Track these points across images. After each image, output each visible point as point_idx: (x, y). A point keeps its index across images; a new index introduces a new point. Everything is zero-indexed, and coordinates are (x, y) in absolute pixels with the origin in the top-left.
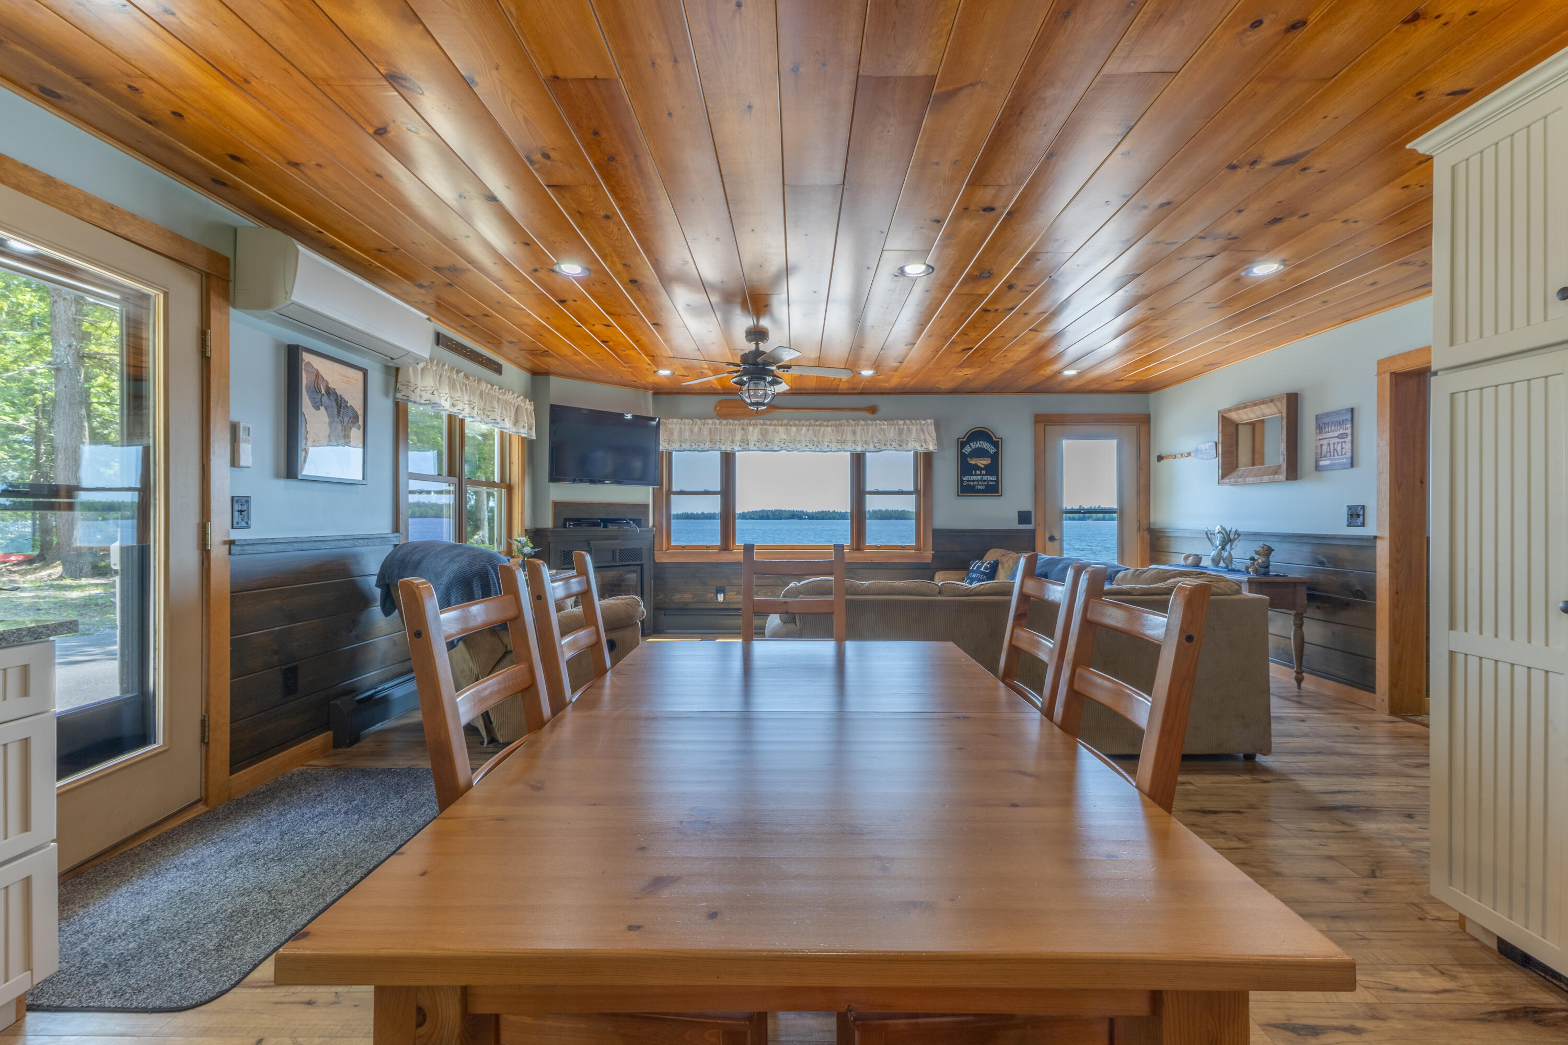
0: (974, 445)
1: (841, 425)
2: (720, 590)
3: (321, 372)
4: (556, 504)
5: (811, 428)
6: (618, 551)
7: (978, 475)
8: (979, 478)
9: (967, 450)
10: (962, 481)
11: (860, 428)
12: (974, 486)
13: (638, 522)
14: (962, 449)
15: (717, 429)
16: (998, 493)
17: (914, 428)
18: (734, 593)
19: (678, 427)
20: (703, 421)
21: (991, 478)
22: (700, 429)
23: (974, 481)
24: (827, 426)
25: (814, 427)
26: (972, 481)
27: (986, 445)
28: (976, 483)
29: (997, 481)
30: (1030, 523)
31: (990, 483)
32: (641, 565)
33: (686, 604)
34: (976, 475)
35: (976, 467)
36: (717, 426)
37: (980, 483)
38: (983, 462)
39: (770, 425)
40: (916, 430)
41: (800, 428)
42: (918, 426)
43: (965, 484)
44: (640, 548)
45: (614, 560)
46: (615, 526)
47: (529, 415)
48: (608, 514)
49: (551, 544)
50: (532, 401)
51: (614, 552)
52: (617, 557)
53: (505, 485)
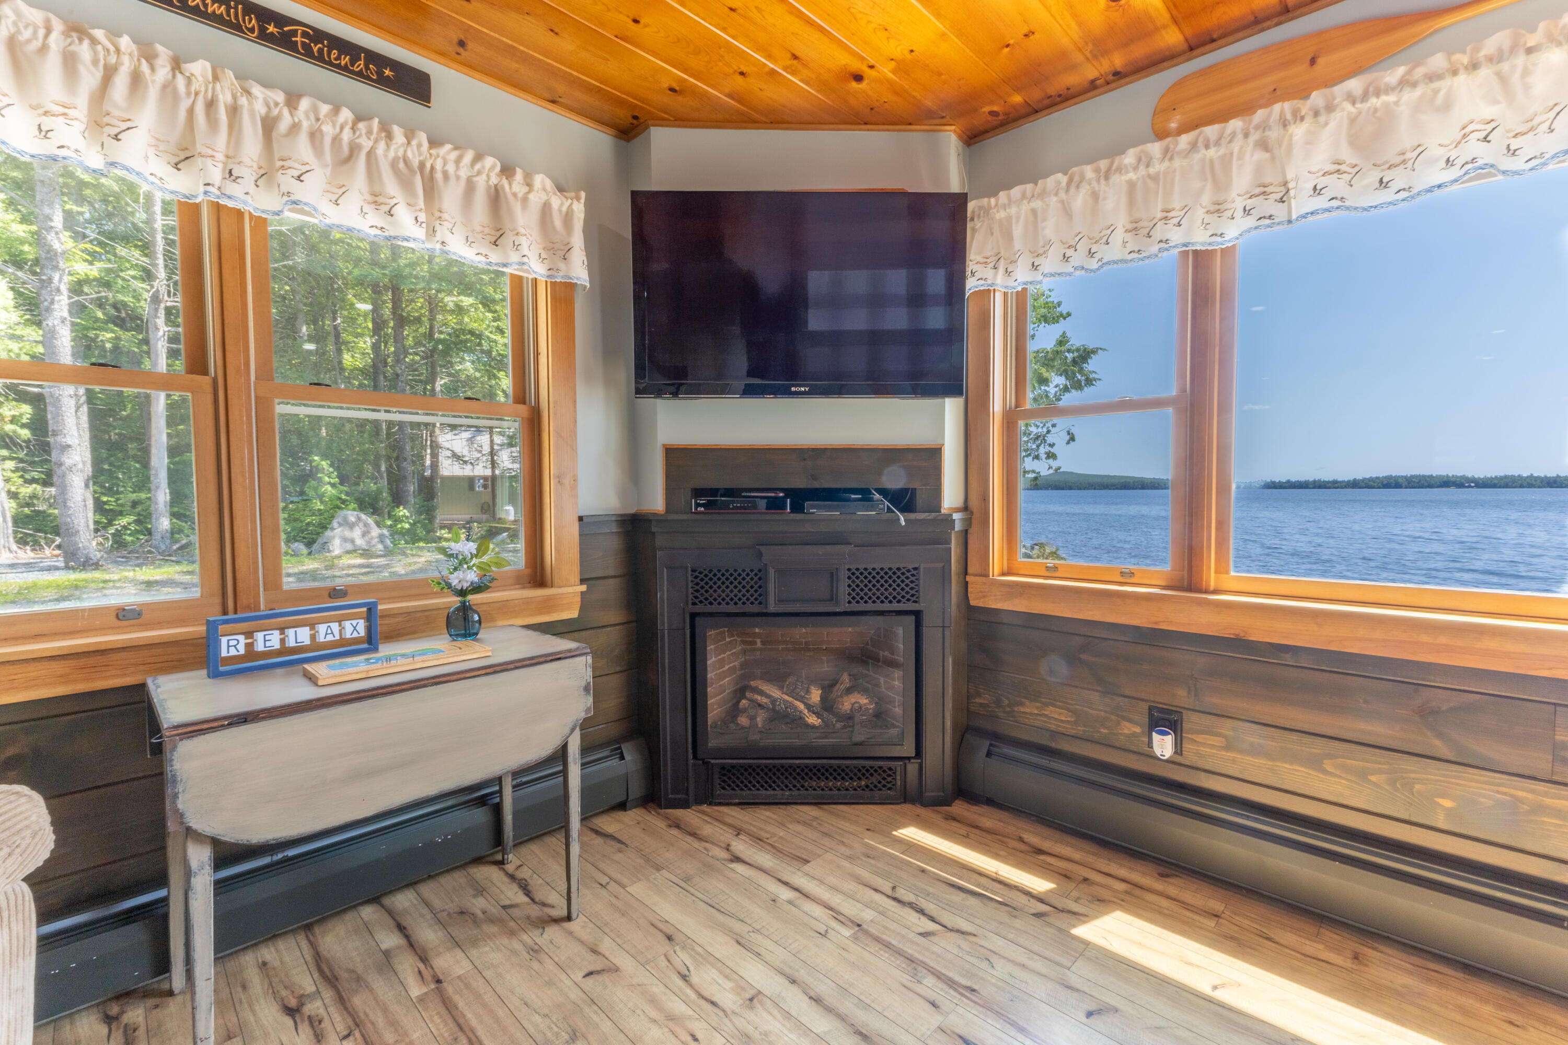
4: (671, 453)
6: (844, 574)
15: (1155, 178)
18: (1216, 741)
19: (1025, 207)
20: (1103, 164)
22: (1095, 195)
32: (917, 614)
33: (1055, 734)
36: (1160, 166)
44: (910, 567)
45: (833, 598)
46: (829, 508)
47: (558, 223)
48: (814, 477)
49: (659, 553)
50: (577, 191)
51: (833, 576)
52: (843, 589)
53: (523, 410)
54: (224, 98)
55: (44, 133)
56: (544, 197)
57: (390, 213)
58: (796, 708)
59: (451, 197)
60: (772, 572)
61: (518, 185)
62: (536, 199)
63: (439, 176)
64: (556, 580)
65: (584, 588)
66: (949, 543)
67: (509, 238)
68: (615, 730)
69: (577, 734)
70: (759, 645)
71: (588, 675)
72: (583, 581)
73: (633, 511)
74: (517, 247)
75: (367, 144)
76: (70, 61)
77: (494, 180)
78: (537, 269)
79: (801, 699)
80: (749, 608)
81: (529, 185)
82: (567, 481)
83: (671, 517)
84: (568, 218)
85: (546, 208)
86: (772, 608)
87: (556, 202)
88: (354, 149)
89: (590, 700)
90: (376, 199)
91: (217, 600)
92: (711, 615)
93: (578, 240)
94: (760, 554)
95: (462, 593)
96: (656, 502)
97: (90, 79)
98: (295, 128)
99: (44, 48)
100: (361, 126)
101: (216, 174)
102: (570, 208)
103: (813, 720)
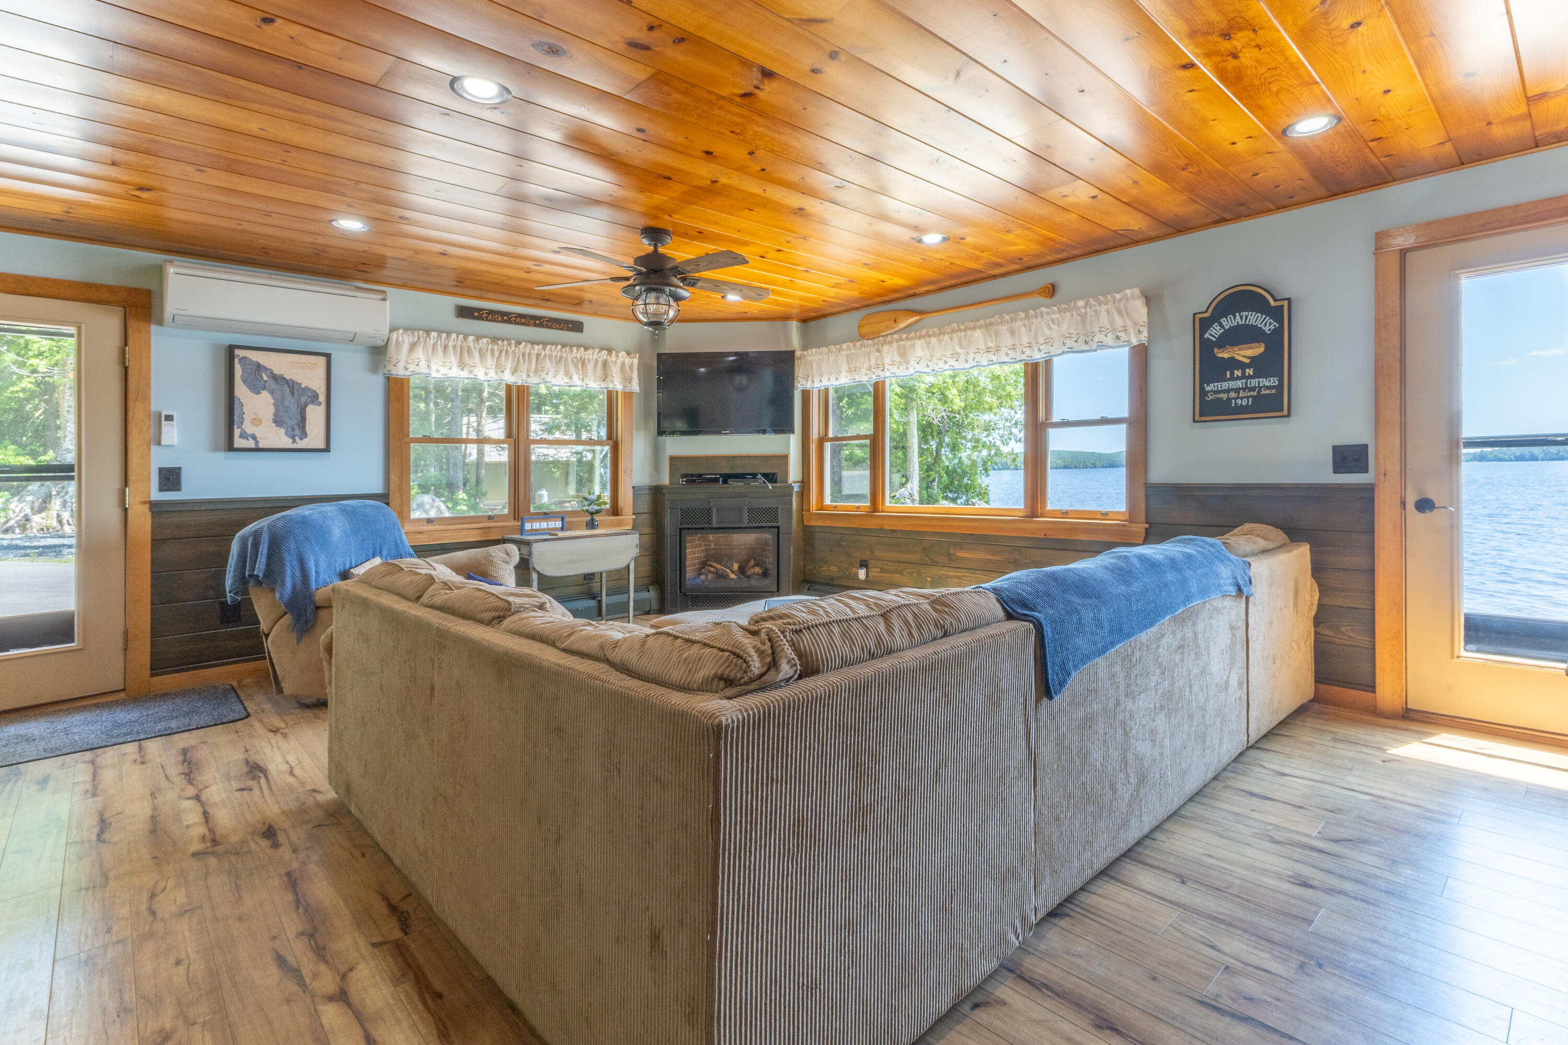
0: (1228, 322)
1: (991, 324)
2: (864, 564)
3: (262, 363)
4: (673, 459)
5: (955, 336)
6: (746, 510)
7: (1238, 378)
8: (1239, 384)
9: (1215, 332)
10: (1203, 393)
11: (1019, 323)
12: (1229, 400)
13: (771, 478)
14: (1202, 332)
15: (853, 354)
16: (1282, 410)
17: (1103, 309)
18: (878, 570)
20: (838, 346)
21: (1266, 382)
23: (1228, 391)
24: (974, 329)
25: (959, 333)
26: (1224, 391)
27: (1254, 319)
28: (1233, 395)
29: (1280, 388)
30: (1365, 470)
31: (1263, 392)
32: (778, 528)
33: (832, 577)
34: (1233, 378)
35: (1233, 364)
36: (853, 351)
37: (1242, 394)
38: (1244, 353)
39: (907, 339)
40: (1108, 311)
41: (941, 337)
42: (1110, 305)
43: (1210, 397)
44: (775, 507)
45: (740, 521)
46: (738, 482)
47: (628, 369)
48: (733, 469)
49: (666, 502)
50: (635, 353)
51: (740, 510)
52: (745, 517)
53: (610, 442)
54: (527, 351)
55: (486, 374)
56: (622, 360)
57: (571, 378)
58: (726, 572)
59: (590, 367)
60: (714, 511)
61: (613, 358)
62: (619, 361)
63: (587, 361)
64: (623, 513)
65: (634, 517)
66: (792, 496)
67: (609, 378)
68: (646, 581)
69: (633, 562)
70: (713, 547)
71: (638, 541)
72: (634, 514)
73: (655, 484)
74: (612, 382)
75: (565, 355)
76: (492, 350)
77: (605, 357)
78: (619, 387)
79: (729, 568)
80: (704, 526)
81: (617, 356)
82: (628, 472)
83: (672, 486)
84: (631, 366)
85: (623, 364)
86: (714, 525)
87: (628, 361)
88: (561, 358)
89: (638, 550)
90: (567, 373)
91: (513, 515)
92: (689, 529)
93: (635, 374)
94: (709, 502)
95: (592, 514)
96: (665, 480)
97: (497, 354)
98: (545, 355)
99: (487, 349)
100: (564, 350)
101: (525, 377)
102: (632, 362)
103: (733, 576)
